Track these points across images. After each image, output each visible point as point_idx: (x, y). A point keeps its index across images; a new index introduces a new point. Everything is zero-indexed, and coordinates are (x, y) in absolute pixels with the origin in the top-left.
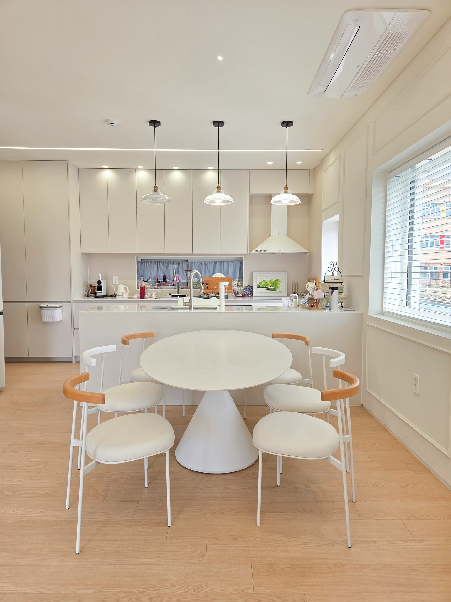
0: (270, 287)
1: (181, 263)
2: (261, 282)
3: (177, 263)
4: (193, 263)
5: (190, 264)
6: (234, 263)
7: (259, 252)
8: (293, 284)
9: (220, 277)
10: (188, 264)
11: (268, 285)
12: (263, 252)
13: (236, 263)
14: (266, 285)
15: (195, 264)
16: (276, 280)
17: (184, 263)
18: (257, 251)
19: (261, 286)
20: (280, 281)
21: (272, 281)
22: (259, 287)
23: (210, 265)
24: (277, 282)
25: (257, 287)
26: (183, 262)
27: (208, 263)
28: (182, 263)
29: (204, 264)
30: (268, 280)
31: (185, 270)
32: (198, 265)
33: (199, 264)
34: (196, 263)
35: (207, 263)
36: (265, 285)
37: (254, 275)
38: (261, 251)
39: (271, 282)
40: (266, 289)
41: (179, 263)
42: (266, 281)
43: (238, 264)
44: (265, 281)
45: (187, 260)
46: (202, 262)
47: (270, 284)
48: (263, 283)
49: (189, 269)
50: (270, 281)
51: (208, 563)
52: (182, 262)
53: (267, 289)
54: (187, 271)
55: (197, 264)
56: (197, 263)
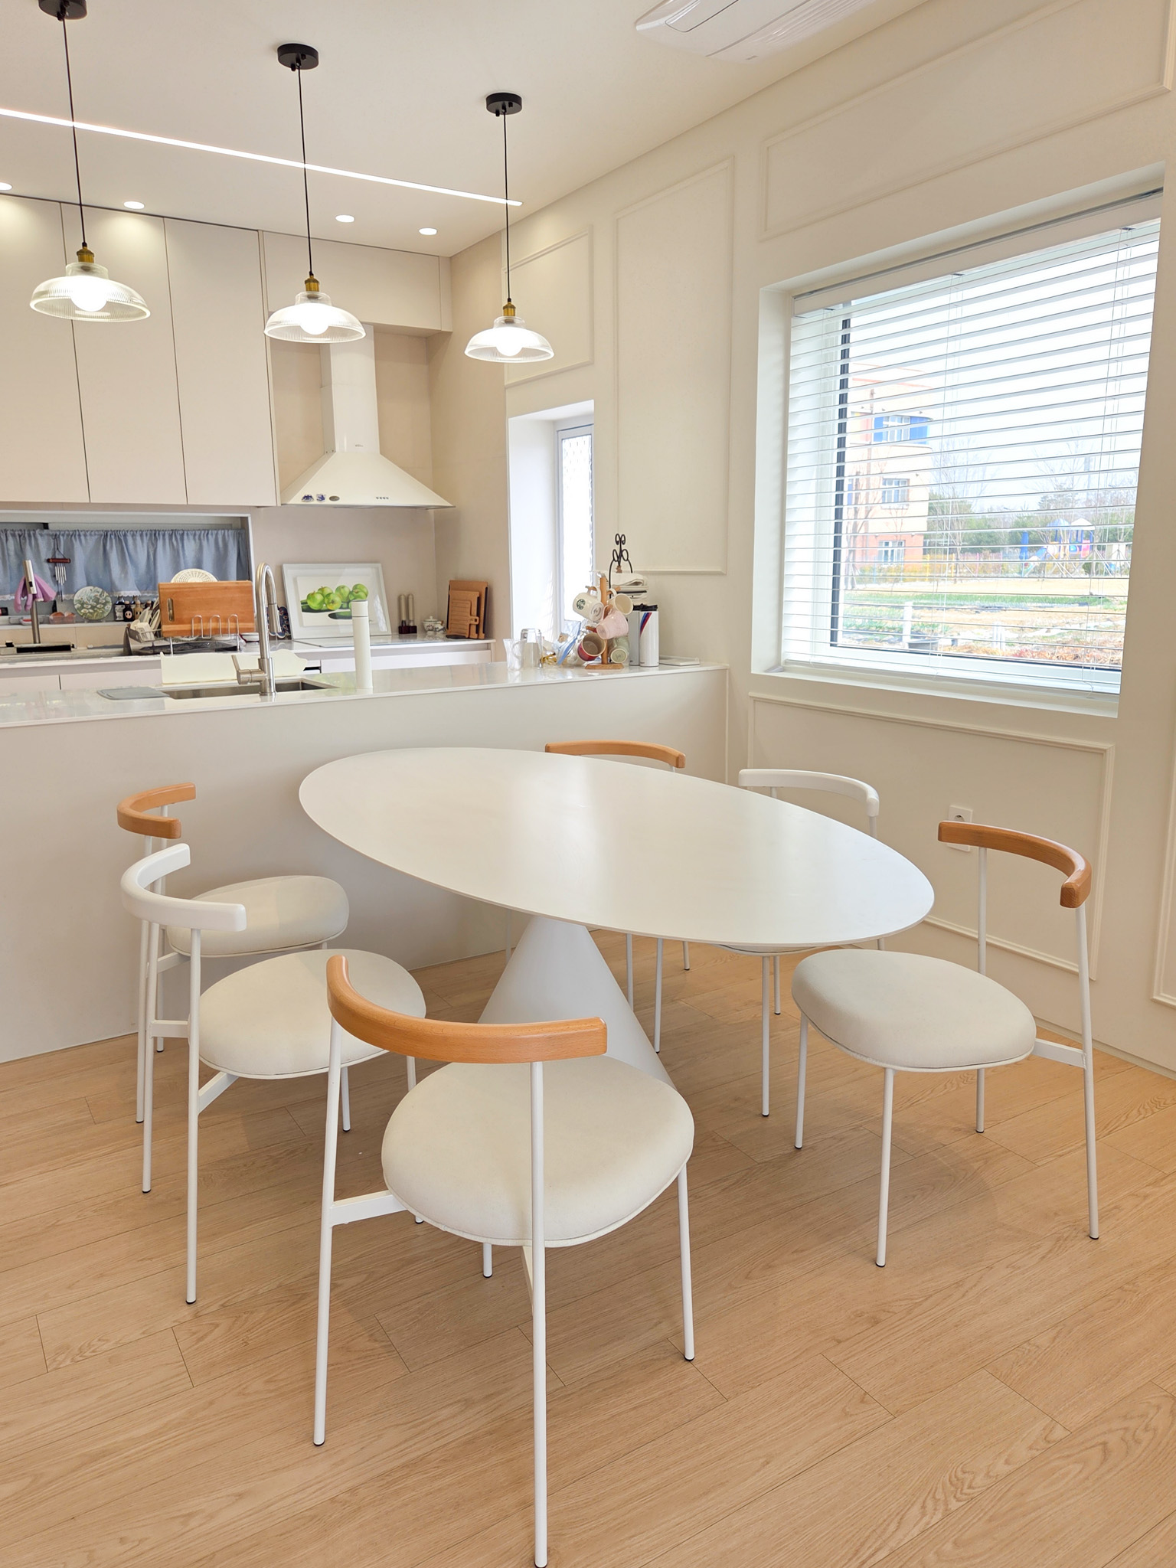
0: (341, 608)
1: (29, 536)
2: (313, 594)
3: (13, 535)
4: (74, 534)
5: (61, 537)
6: (217, 534)
7: (315, 502)
8: (399, 599)
9: (201, 581)
10: (56, 537)
11: (333, 602)
12: (327, 502)
13: (224, 535)
14: (329, 603)
15: (82, 538)
16: (355, 587)
17: (41, 535)
18: (307, 498)
19: (314, 605)
20: (365, 591)
21: (342, 590)
22: (307, 609)
23: (134, 540)
24: (357, 593)
25: (303, 611)
26: (37, 531)
27: (128, 534)
28: (34, 535)
29: (113, 537)
30: (331, 588)
31: (48, 561)
32: (91, 541)
33: (96, 537)
34: (85, 535)
35: (125, 535)
36: (323, 602)
37: (289, 572)
38: (322, 498)
39: (342, 594)
40: (330, 616)
41: (20, 536)
42: (327, 591)
43: (231, 539)
44: (322, 589)
45: (45, 526)
46: (107, 532)
47: (338, 599)
48: (319, 597)
49: (61, 557)
50: (338, 589)
51: (899, 1412)
52: (32, 533)
53: (333, 616)
54: (54, 561)
55: (88, 537)
56: (88, 534)
